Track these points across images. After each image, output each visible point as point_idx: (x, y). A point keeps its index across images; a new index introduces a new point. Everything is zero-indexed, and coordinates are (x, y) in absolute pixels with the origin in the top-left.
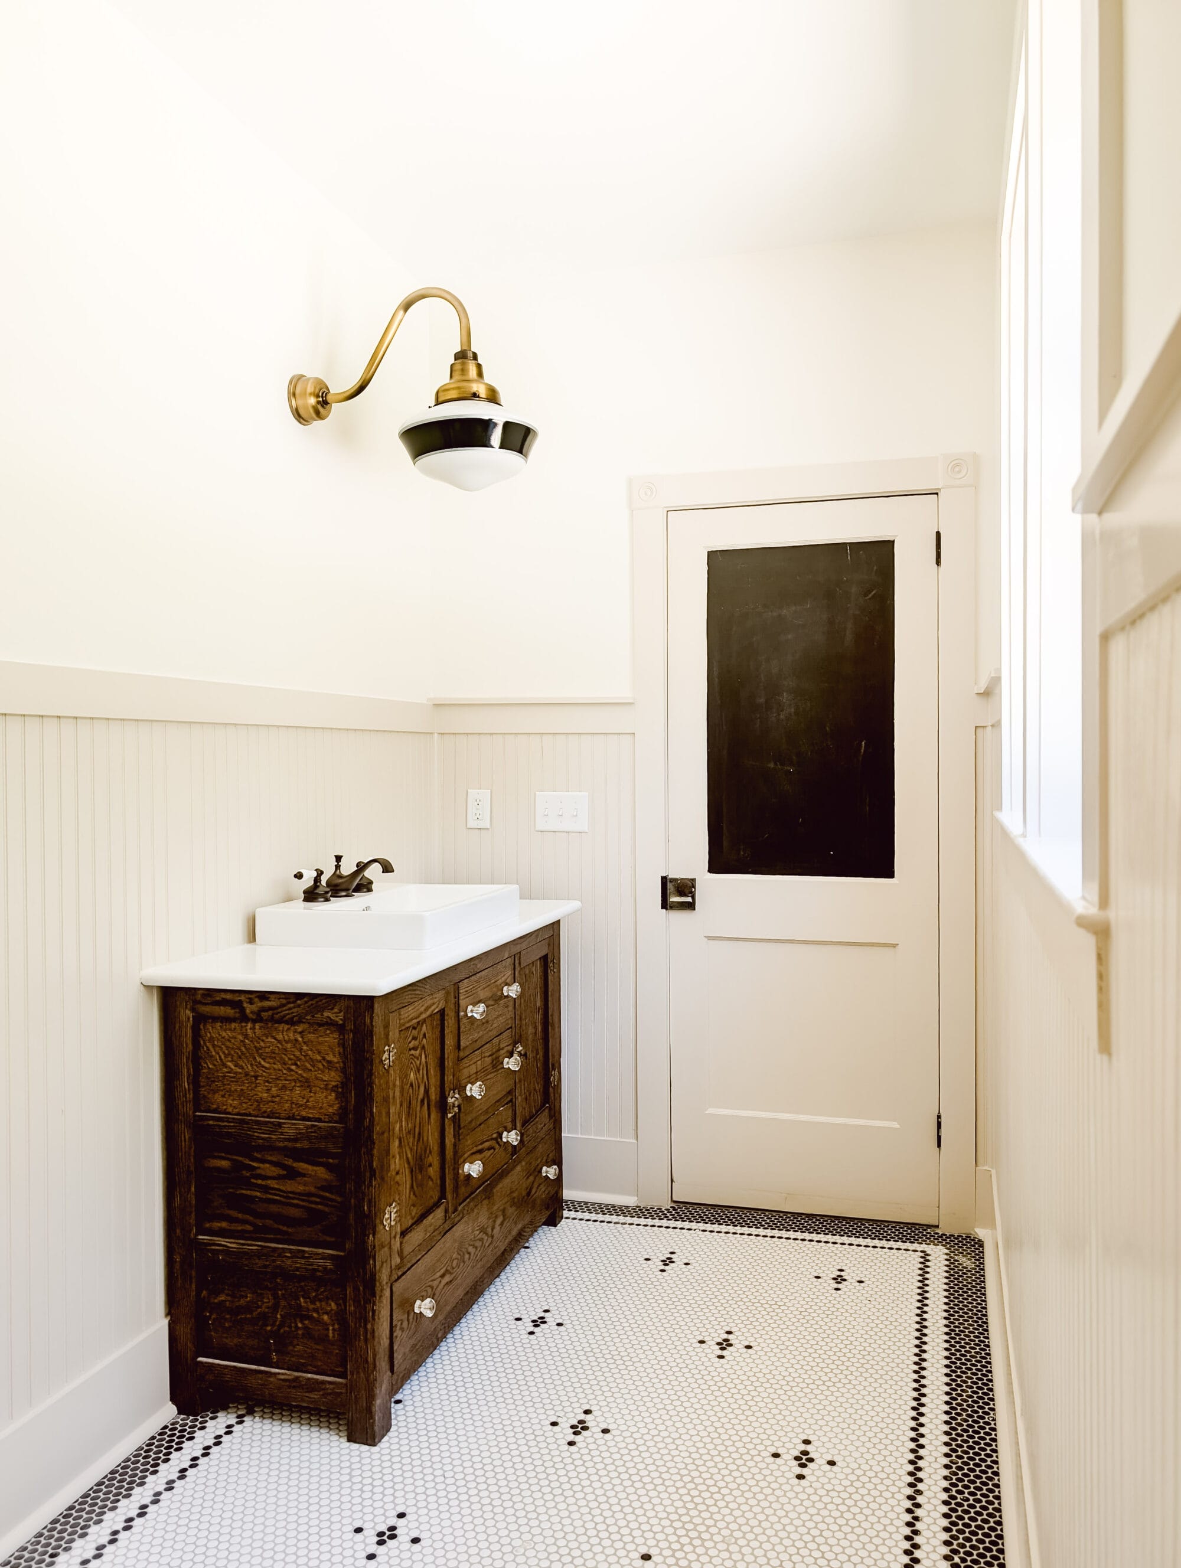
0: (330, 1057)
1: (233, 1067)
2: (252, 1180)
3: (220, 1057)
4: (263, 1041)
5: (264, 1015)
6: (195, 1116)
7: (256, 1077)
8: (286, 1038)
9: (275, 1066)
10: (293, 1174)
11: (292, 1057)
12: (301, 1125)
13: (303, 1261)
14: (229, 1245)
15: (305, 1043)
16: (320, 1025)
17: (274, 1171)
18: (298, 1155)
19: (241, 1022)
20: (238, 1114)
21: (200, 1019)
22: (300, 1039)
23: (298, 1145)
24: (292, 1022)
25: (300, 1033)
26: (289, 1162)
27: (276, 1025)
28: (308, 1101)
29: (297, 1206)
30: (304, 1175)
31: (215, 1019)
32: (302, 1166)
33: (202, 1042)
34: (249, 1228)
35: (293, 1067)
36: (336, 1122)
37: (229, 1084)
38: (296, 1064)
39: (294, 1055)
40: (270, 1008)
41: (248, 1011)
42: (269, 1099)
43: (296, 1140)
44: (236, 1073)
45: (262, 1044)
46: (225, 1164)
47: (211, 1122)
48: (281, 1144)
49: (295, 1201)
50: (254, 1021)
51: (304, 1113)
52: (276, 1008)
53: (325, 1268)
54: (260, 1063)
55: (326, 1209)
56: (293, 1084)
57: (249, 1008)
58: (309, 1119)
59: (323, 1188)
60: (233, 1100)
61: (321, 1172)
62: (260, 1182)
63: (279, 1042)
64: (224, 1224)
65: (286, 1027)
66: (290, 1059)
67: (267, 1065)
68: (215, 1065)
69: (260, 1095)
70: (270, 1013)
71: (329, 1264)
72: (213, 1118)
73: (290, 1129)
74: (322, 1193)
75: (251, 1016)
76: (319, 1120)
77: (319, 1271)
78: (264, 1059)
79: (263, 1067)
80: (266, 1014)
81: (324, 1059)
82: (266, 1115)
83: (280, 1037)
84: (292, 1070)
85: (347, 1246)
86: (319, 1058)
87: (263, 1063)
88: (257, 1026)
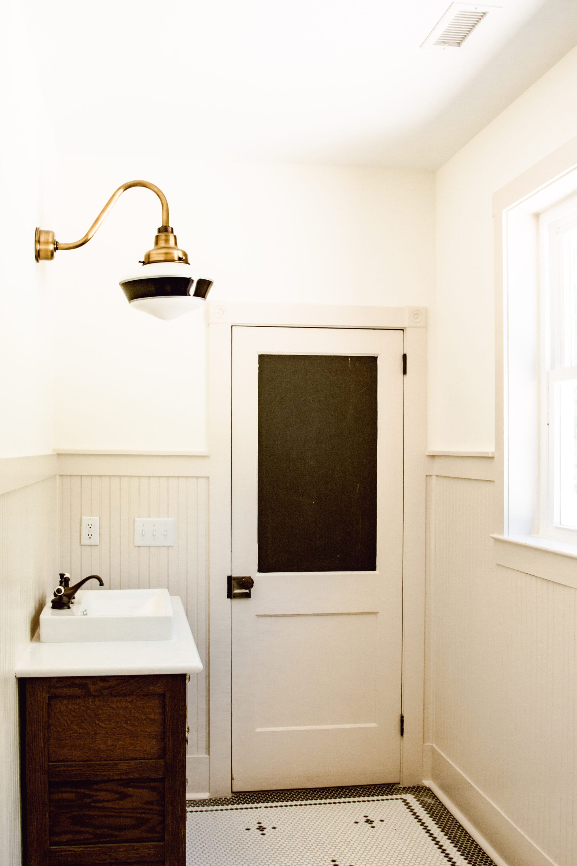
0: (152, 716)
1: (78, 730)
2: (92, 804)
3: (67, 724)
4: (101, 709)
5: (105, 692)
6: (49, 766)
7: (96, 734)
8: (120, 706)
9: (111, 726)
10: (123, 796)
11: (123, 718)
12: (133, 763)
13: (133, 852)
14: (76, 850)
15: (133, 708)
16: (145, 696)
17: (110, 796)
18: (127, 783)
19: (84, 697)
20: (82, 761)
21: (52, 698)
22: (130, 706)
23: (131, 777)
24: (125, 696)
25: (130, 702)
26: (121, 789)
27: (112, 698)
28: (135, 747)
29: (127, 817)
30: (131, 796)
31: (63, 697)
32: (130, 790)
33: (53, 714)
34: (90, 836)
35: (124, 725)
36: (156, 759)
37: (74, 741)
38: (127, 723)
39: (125, 717)
40: (109, 687)
41: (92, 690)
42: (106, 749)
43: (128, 773)
44: (80, 733)
45: (100, 712)
46: (69, 796)
47: (62, 768)
48: (117, 778)
49: (126, 814)
50: (95, 697)
51: (132, 756)
52: (114, 687)
53: (149, 854)
54: (99, 725)
55: (149, 816)
56: (124, 736)
57: (92, 688)
58: (136, 759)
59: (147, 803)
60: (77, 752)
61: (146, 792)
62: (99, 805)
63: (113, 709)
64: (69, 837)
65: (119, 699)
66: (122, 720)
67: (103, 725)
68: (63, 729)
69: (99, 746)
70: (109, 690)
71: (152, 852)
72: (64, 766)
73: (124, 766)
74: (147, 807)
75: (94, 694)
76: (144, 759)
77: (145, 857)
78: (102, 722)
79: (101, 727)
80: (106, 691)
81: (148, 718)
82: (103, 759)
83: (114, 706)
84: (123, 727)
85: (166, 838)
86: (143, 717)
87: (101, 724)
88: (97, 700)
